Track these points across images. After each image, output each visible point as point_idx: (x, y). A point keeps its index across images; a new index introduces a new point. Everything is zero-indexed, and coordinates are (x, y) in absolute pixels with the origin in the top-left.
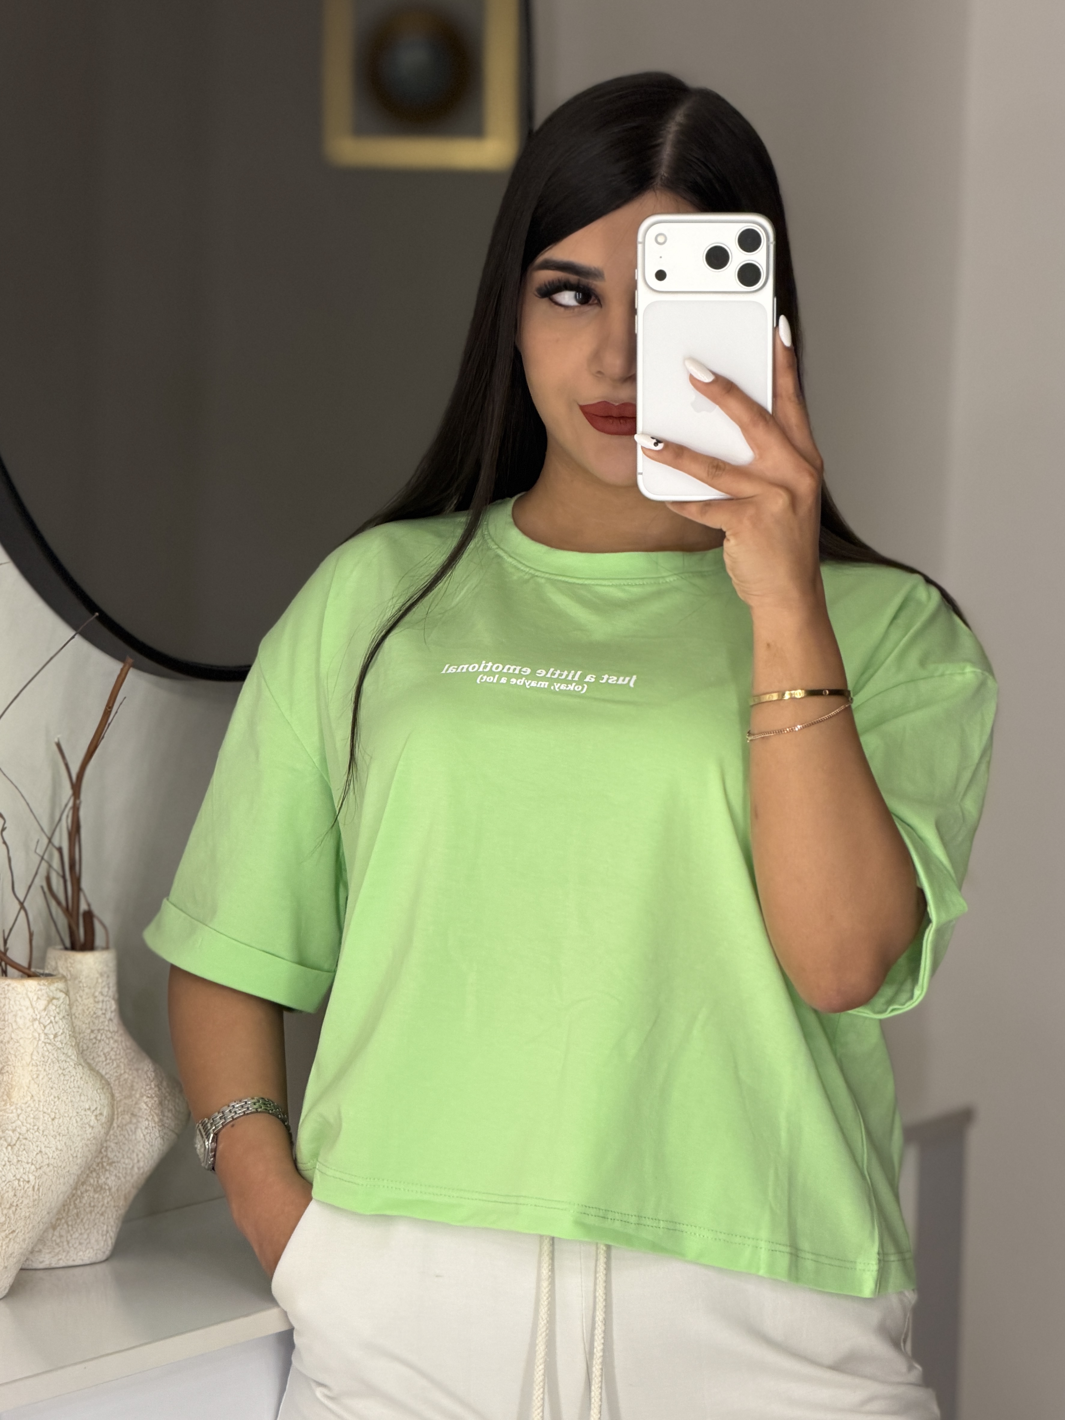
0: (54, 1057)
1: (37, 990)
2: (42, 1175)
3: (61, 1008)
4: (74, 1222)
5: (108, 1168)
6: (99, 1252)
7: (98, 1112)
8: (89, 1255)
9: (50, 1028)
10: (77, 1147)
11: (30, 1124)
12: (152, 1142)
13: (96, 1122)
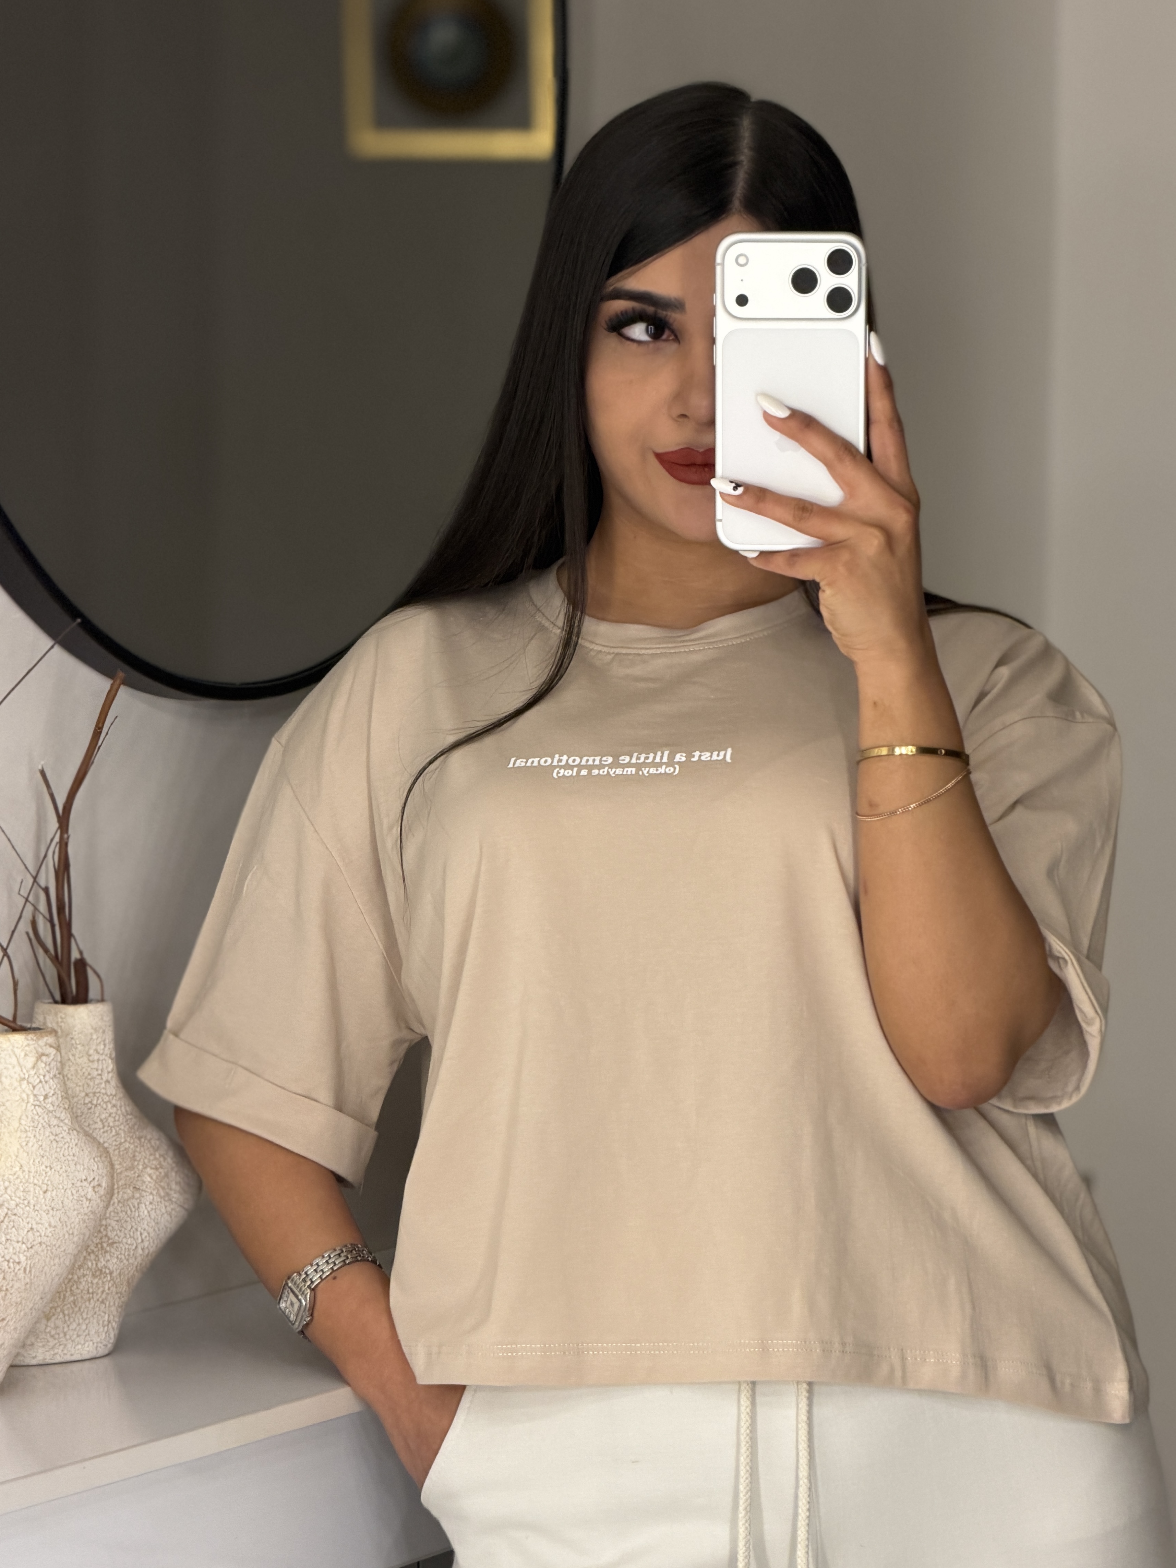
0: (45, 1122)
1: (24, 1045)
2: (34, 1255)
3: (52, 1065)
4: (71, 1311)
5: (108, 1249)
6: (100, 1345)
7: (95, 1183)
8: (88, 1349)
9: (40, 1088)
10: (73, 1223)
11: (20, 1198)
12: (157, 1219)
13: (94, 1193)
